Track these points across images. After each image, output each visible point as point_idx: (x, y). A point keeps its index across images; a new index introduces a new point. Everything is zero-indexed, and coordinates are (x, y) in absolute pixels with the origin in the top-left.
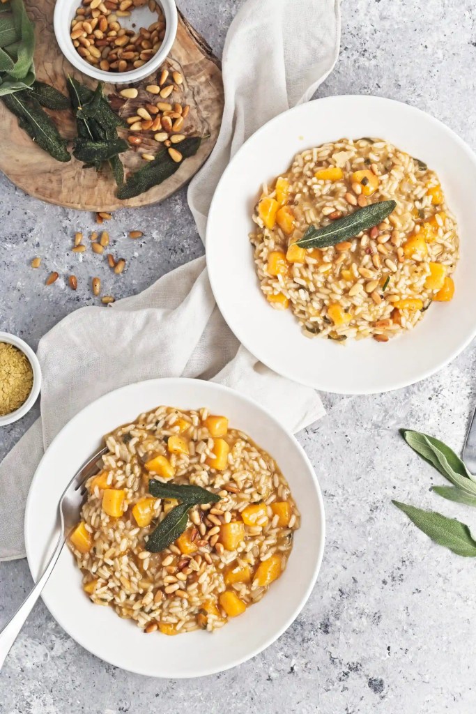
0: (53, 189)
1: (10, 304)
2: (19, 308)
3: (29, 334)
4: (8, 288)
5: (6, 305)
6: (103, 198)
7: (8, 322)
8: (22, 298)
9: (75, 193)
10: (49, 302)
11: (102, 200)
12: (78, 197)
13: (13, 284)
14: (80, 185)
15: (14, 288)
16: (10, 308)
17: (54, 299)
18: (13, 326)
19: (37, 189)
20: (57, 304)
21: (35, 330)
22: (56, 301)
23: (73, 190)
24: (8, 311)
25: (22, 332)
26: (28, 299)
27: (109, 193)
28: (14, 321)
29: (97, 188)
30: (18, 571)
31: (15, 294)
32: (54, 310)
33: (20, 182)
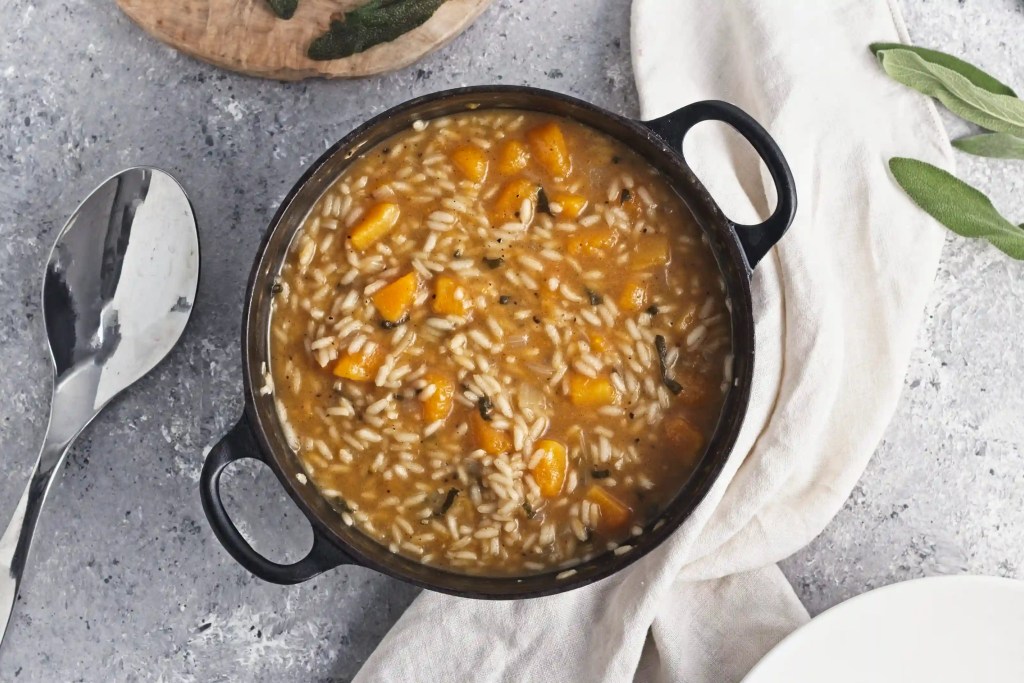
0: (190, 25)
1: (73, 85)
2: (90, 93)
3: (108, 141)
4: (72, 55)
5: (65, 86)
6: (282, 54)
7: (69, 118)
8: (96, 75)
9: (231, 38)
10: (147, 82)
11: (279, 58)
12: (235, 46)
13: (81, 48)
14: (241, 25)
15: (82, 55)
16: (73, 92)
17: (157, 77)
18: (79, 126)
19: (160, 22)
20: (162, 86)
21: (120, 135)
22: (160, 79)
23: (226, 33)
24: (70, 98)
25: (94, 137)
26: (106, 76)
27: (294, 45)
28: (81, 117)
29: (272, 34)
30: (77, 588)
31: (84, 67)
32: (155, 97)
33: (130, 5)
